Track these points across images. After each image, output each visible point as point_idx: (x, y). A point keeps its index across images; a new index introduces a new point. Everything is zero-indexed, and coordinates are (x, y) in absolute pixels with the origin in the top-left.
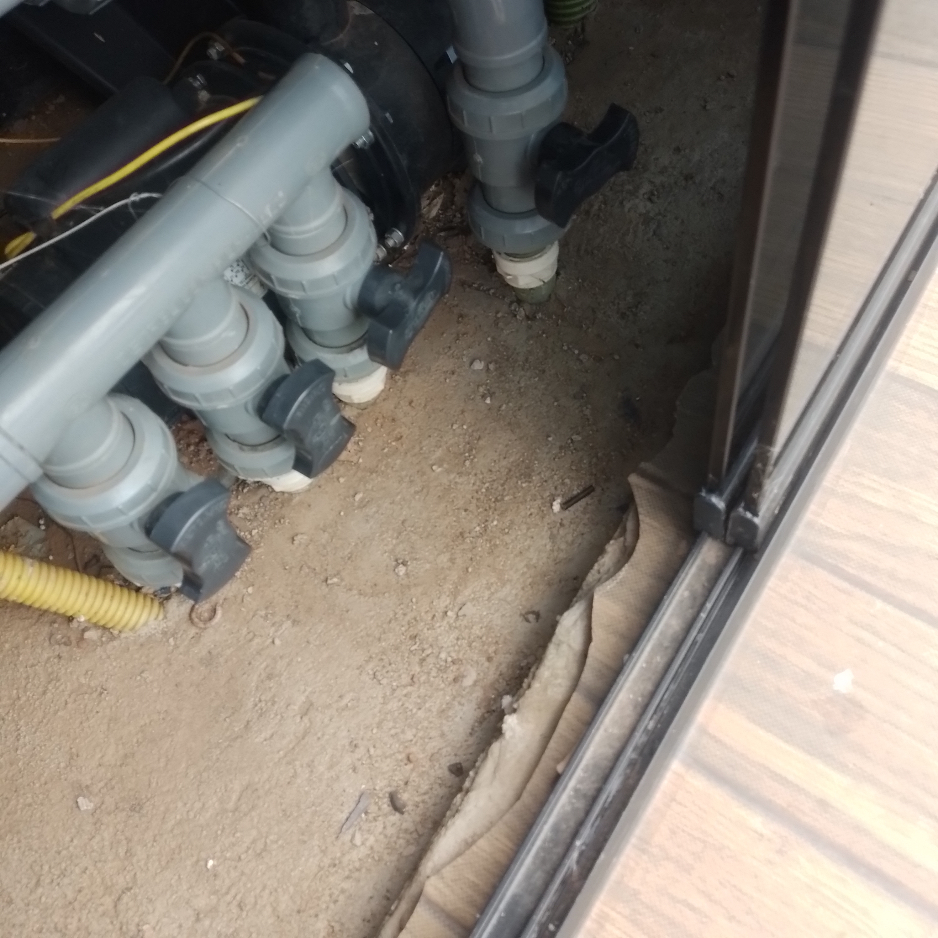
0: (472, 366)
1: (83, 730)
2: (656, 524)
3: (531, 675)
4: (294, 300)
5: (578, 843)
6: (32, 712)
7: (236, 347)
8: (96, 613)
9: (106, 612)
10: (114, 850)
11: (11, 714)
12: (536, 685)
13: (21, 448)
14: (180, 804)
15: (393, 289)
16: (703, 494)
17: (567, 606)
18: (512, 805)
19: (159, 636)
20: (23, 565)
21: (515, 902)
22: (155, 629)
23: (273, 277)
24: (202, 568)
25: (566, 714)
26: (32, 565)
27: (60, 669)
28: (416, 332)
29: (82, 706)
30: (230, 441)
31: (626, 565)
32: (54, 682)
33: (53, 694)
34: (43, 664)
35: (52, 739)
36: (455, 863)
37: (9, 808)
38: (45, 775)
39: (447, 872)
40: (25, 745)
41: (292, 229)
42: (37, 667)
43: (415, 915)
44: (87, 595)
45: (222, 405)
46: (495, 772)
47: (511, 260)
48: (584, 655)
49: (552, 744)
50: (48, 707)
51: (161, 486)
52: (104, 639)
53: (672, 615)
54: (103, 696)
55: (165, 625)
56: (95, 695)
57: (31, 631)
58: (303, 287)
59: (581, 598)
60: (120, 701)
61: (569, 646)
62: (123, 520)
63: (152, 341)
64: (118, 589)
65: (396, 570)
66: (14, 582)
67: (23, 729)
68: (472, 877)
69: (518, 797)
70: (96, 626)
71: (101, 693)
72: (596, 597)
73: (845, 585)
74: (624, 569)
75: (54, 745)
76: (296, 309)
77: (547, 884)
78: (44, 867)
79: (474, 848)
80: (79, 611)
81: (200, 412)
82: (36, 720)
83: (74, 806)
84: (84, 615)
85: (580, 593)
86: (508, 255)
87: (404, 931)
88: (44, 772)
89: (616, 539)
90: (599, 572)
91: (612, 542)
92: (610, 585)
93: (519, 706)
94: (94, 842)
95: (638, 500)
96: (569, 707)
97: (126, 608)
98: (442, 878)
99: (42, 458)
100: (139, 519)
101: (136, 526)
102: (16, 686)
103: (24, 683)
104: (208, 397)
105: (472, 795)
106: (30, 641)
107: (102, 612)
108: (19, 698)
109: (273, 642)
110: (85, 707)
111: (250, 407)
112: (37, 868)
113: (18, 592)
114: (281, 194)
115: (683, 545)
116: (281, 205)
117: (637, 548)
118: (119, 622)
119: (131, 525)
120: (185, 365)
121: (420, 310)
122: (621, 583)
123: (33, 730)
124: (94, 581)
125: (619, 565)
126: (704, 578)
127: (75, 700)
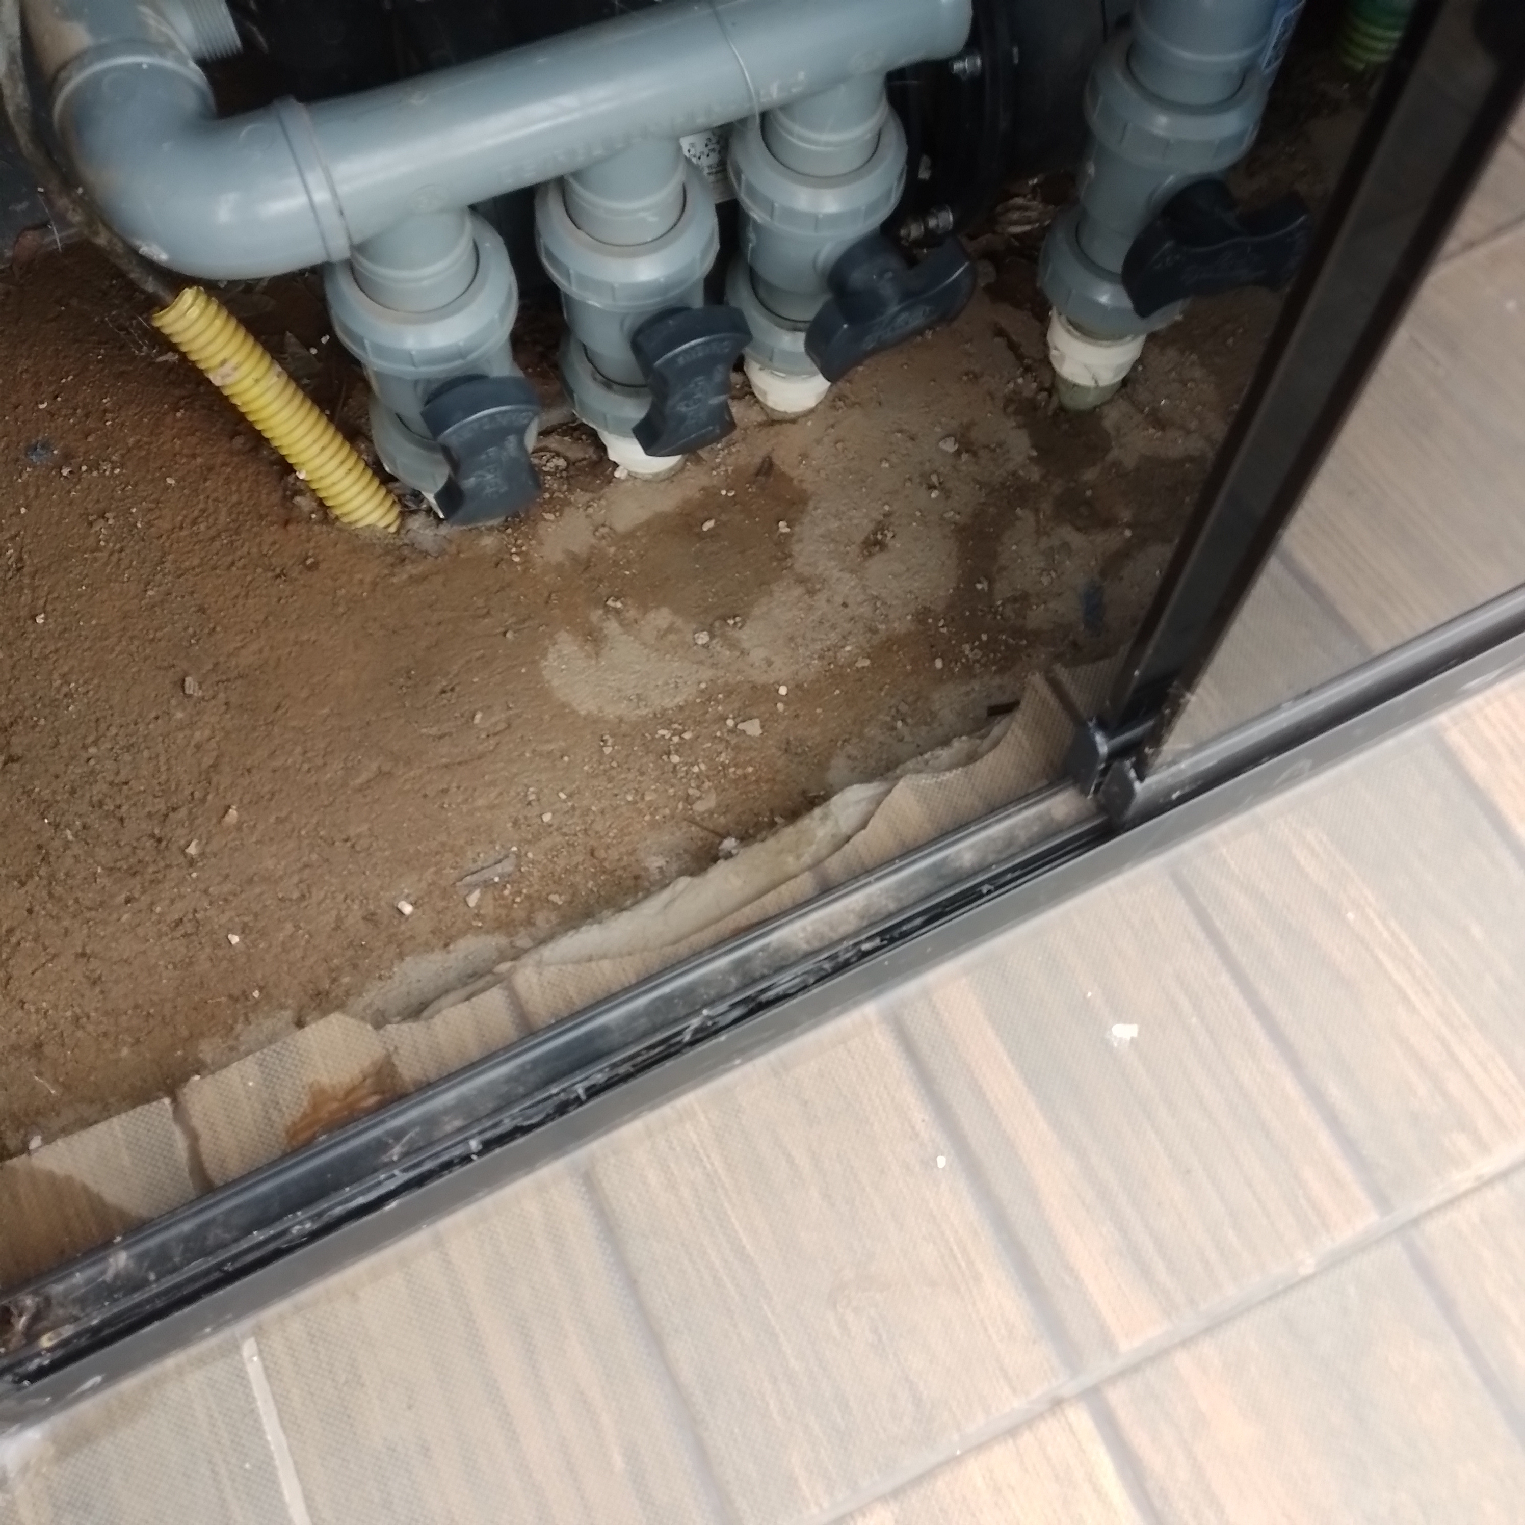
0: (940, 442)
1: (234, 606)
2: (1026, 744)
3: (774, 830)
4: (755, 222)
5: (706, 1012)
6: (188, 552)
7: (649, 239)
8: (321, 478)
9: (334, 484)
10: (199, 755)
11: (162, 541)
12: (771, 843)
13: (341, 213)
14: (299, 749)
16: (1092, 725)
18: (663, 946)
19: (379, 550)
20: (269, 369)
22: (379, 539)
23: (743, 177)
24: (468, 484)
25: (783, 888)
27: (247, 521)
28: (881, 347)
29: (249, 578)
30: (586, 360)
31: (960, 769)
32: (232, 533)
33: (222, 545)
34: (230, 505)
35: (195, 596)
36: (564, 968)
37: (107, 643)
38: (166, 630)
39: (551, 972)
40: (160, 585)
42: (220, 505)
43: (488, 993)
44: (323, 449)
45: (594, 302)
46: (666, 906)
47: (1068, 331)
48: (848, 839)
49: (747, 910)
50: (209, 557)
51: (471, 357)
52: (314, 516)
53: (972, 847)
54: (278, 580)
55: (392, 541)
56: (270, 574)
57: (236, 459)
58: (771, 212)
59: (885, 779)
60: (295, 598)
61: (837, 822)
62: (409, 371)
64: (362, 465)
65: (697, 636)
66: (249, 382)
67: (167, 565)
68: (572, 992)
69: (676, 941)
70: (314, 494)
71: (278, 576)
72: (901, 785)
73: (1201, 936)
74: (954, 771)
75: (193, 603)
76: (752, 236)
77: (645, 1035)
79: (593, 965)
80: (303, 464)
81: (566, 296)
82: (187, 563)
83: (180, 682)
84: (307, 472)
85: (890, 774)
86: (1070, 322)
87: (467, 1003)
88: (166, 627)
89: (970, 738)
90: (927, 762)
91: (964, 739)
92: (925, 780)
93: (737, 854)
94: (181, 735)
96: (791, 883)
97: (359, 493)
98: (541, 974)
99: (357, 239)
100: (428, 381)
101: (420, 388)
102: (184, 512)
103: (196, 513)
104: (584, 281)
105: (626, 915)
106: (229, 470)
107: (328, 481)
108: (181, 528)
109: (505, 633)
110: (251, 582)
111: (628, 324)
112: (103, 726)
113: (247, 397)
114: (801, 76)
116: (794, 90)
117: (985, 759)
118: (342, 505)
119: (416, 383)
120: (578, 226)
121: (900, 320)
122: (940, 785)
123: (179, 572)
124: (339, 439)
125: (952, 766)
126: (1035, 828)
127: (244, 567)
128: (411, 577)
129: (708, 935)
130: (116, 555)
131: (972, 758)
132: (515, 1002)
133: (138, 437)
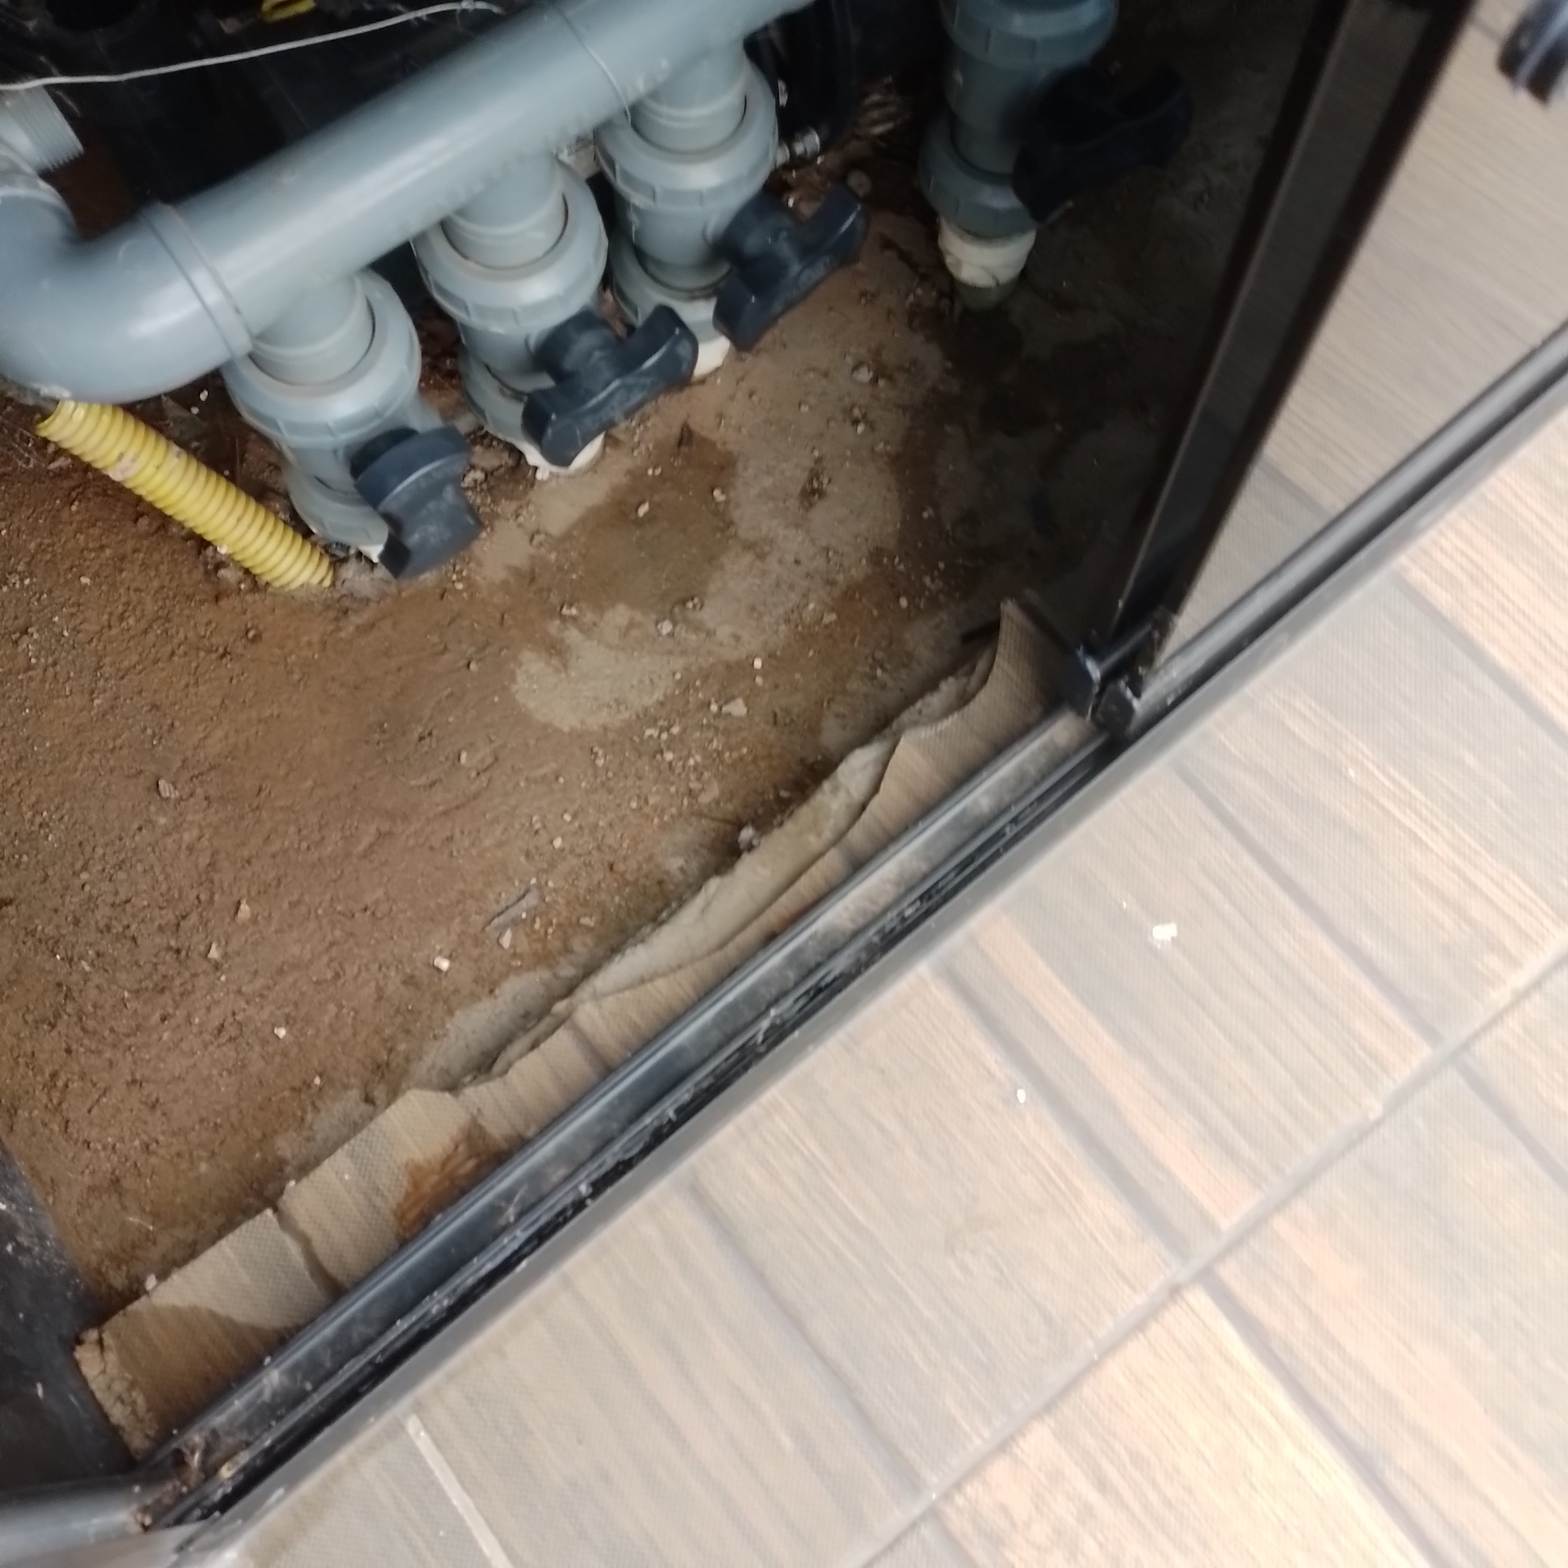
0: (855, 374)
1: (187, 696)
2: (1014, 675)
3: (788, 812)
5: (773, 1012)
6: (124, 650)
7: (540, 255)
8: (244, 549)
9: (258, 552)
10: (193, 858)
11: (94, 645)
12: (789, 826)
14: (292, 829)
15: (776, 238)
16: (1080, 653)
17: (864, 741)
18: (710, 952)
19: (318, 607)
21: (679, 1052)
22: (315, 596)
23: (617, 167)
24: (413, 540)
25: (813, 870)
26: (178, 456)
27: (174, 606)
28: (789, 306)
29: (194, 665)
30: (489, 374)
31: (955, 714)
32: (163, 621)
33: (157, 636)
34: (152, 592)
35: (144, 694)
36: (621, 995)
37: (68, 763)
38: (123, 737)
39: (609, 1003)
40: (105, 691)
41: (665, 109)
42: (143, 594)
43: (554, 1036)
44: (239, 520)
45: (495, 328)
46: (703, 912)
47: (961, 237)
48: (863, 807)
49: (784, 899)
50: (146, 652)
51: (388, 414)
52: (242, 586)
53: (987, 792)
54: (224, 661)
55: (329, 595)
56: (214, 656)
57: (145, 543)
58: (653, 195)
59: (885, 737)
60: (246, 675)
61: (848, 792)
62: (327, 441)
63: (437, 217)
64: (281, 526)
65: (659, 626)
66: (150, 470)
67: (106, 668)
68: (635, 1017)
69: (722, 945)
70: (238, 565)
71: (223, 656)
72: (903, 742)
73: (1216, 825)
74: (950, 718)
75: (143, 702)
76: (633, 218)
77: (720, 1047)
78: (97, 849)
79: (649, 986)
80: (223, 539)
81: (463, 325)
82: (126, 663)
83: (154, 787)
84: (228, 546)
85: (887, 731)
86: (962, 228)
87: (536, 1051)
88: (123, 733)
89: (957, 678)
90: (920, 712)
91: (951, 680)
92: (925, 733)
93: (759, 844)
94: (169, 841)
95: (1002, 636)
96: (821, 863)
97: (286, 555)
98: (600, 1007)
100: (348, 447)
101: (341, 454)
102: (108, 609)
103: (120, 608)
104: (482, 311)
105: (666, 928)
106: (141, 555)
107: (252, 550)
108: (110, 627)
109: (468, 665)
110: (197, 667)
111: (532, 342)
112: (88, 849)
113: (150, 487)
114: (665, 63)
115: (1037, 711)
116: (660, 79)
117: (977, 698)
118: (270, 571)
119: (335, 452)
120: (465, 257)
121: (804, 278)
122: (940, 735)
123: (120, 674)
124: (253, 504)
125: (947, 712)
126: (1043, 760)
127: (185, 654)
128: (358, 627)
129: (753, 933)
130: (51, 669)
131: (964, 700)
132: (584, 1040)
133: (39, 540)
